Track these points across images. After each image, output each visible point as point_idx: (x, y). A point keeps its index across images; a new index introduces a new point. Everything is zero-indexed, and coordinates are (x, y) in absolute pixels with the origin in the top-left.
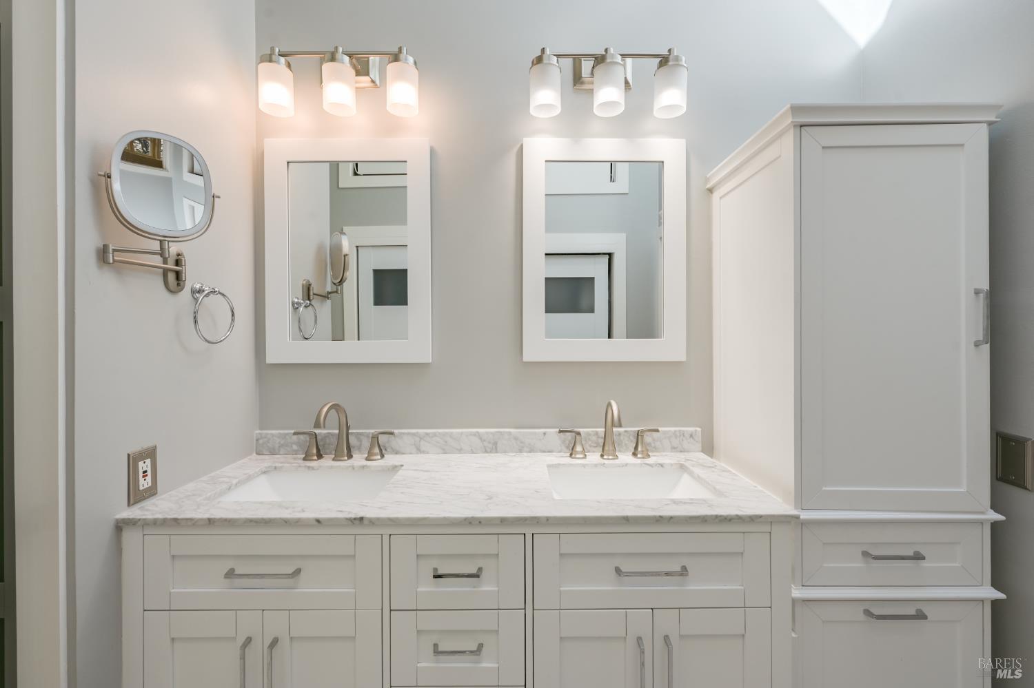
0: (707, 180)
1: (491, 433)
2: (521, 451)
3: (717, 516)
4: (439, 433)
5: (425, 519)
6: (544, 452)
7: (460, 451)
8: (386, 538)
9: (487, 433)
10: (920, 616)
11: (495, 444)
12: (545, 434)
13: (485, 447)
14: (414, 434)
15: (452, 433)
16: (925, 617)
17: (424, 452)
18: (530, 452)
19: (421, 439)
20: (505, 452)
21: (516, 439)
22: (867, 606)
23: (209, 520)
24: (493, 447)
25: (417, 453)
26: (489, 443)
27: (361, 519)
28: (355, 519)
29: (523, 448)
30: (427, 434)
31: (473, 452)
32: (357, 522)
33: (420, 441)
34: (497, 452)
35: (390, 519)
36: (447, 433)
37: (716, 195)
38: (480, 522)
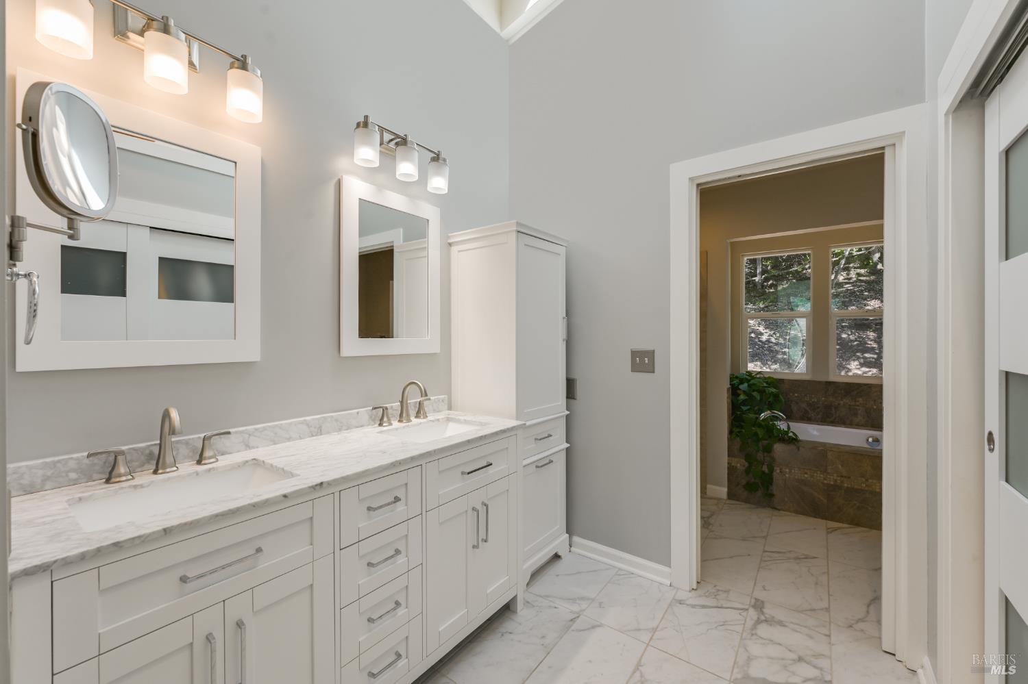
0: (449, 237)
1: (317, 419)
2: (340, 430)
3: (501, 431)
4: (269, 426)
5: (367, 471)
6: (357, 427)
7: (289, 439)
8: (337, 495)
9: (313, 419)
10: (551, 462)
11: (320, 428)
12: (358, 413)
13: (311, 432)
14: (242, 432)
15: (281, 424)
16: (552, 461)
17: (253, 448)
18: (347, 429)
19: (250, 435)
20: (328, 433)
21: (337, 420)
22: (536, 464)
23: (165, 530)
24: (319, 431)
25: (246, 450)
26: (315, 428)
27: (322, 483)
28: (316, 485)
29: (342, 427)
30: (256, 429)
31: (301, 438)
32: (318, 487)
33: (249, 438)
34: (321, 434)
35: (343, 478)
36: (277, 425)
37: (454, 249)
38: (400, 463)
